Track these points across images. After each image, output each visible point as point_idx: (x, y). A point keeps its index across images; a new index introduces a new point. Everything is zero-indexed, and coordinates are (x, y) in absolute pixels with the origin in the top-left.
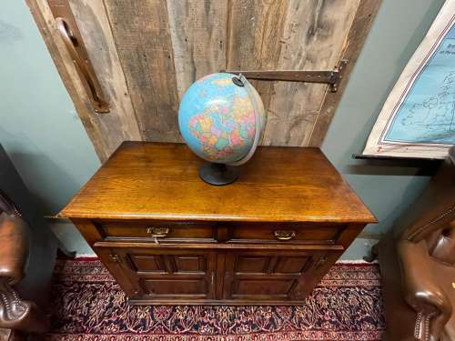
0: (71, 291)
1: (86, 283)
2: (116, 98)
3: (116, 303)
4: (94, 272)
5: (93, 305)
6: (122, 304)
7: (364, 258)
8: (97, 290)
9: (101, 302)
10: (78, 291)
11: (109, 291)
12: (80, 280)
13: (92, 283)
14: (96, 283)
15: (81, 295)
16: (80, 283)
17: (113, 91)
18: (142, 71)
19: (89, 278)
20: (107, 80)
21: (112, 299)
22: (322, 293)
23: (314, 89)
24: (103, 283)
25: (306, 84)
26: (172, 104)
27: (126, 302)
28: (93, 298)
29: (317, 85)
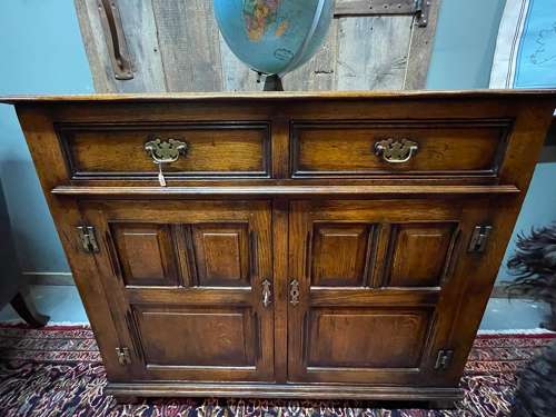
0: (15, 376)
1: (47, 364)
2: (143, 57)
3: (86, 398)
4: (66, 347)
5: (44, 400)
6: (97, 399)
7: (542, 326)
8: (60, 375)
9: (60, 395)
10: (27, 377)
11: (80, 378)
12: (39, 358)
13: (55, 364)
14: (62, 364)
15: (29, 384)
16: (36, 363)
17: (140, 46)
18: (177, 17)
19: (55, 355)
20: (134, 31)
21: (82, 389)
22: (487, 384)
23: (395, 25)
24: (73, 364)
25: (383, 18)
26: (213, 63)
27: (104, 397)
28: (47, 389)
29: (398, 18)
